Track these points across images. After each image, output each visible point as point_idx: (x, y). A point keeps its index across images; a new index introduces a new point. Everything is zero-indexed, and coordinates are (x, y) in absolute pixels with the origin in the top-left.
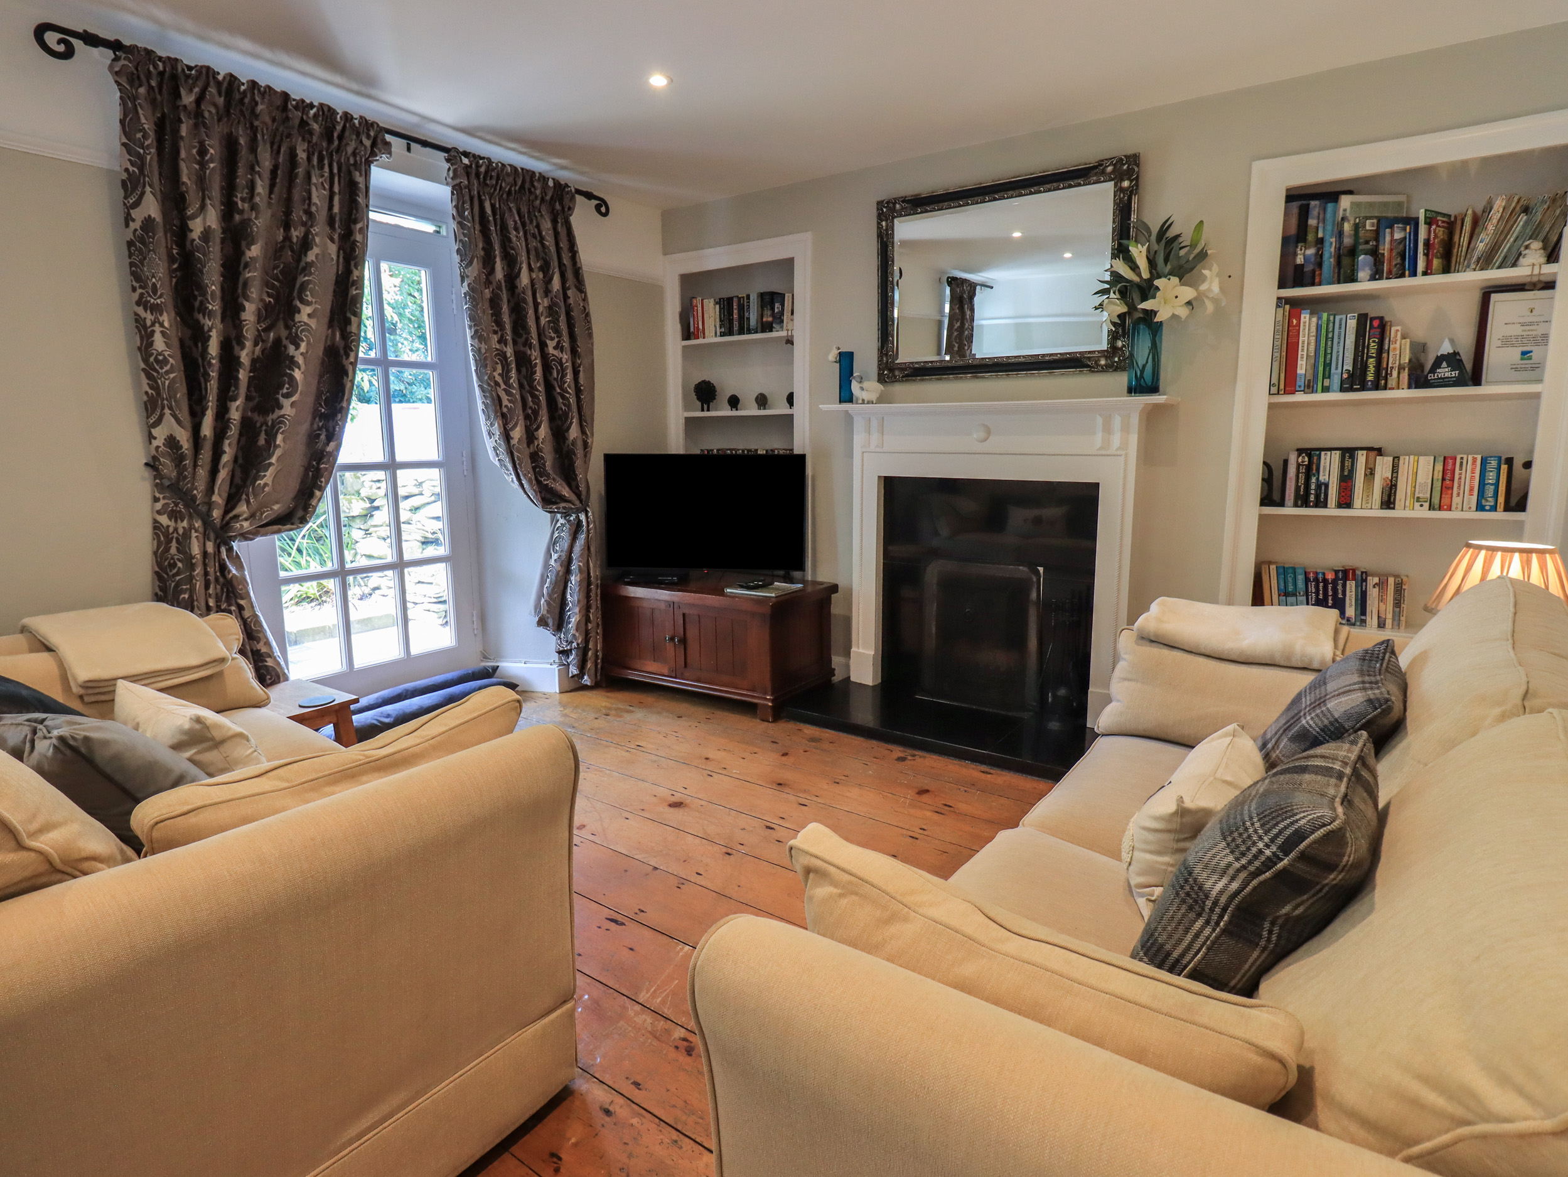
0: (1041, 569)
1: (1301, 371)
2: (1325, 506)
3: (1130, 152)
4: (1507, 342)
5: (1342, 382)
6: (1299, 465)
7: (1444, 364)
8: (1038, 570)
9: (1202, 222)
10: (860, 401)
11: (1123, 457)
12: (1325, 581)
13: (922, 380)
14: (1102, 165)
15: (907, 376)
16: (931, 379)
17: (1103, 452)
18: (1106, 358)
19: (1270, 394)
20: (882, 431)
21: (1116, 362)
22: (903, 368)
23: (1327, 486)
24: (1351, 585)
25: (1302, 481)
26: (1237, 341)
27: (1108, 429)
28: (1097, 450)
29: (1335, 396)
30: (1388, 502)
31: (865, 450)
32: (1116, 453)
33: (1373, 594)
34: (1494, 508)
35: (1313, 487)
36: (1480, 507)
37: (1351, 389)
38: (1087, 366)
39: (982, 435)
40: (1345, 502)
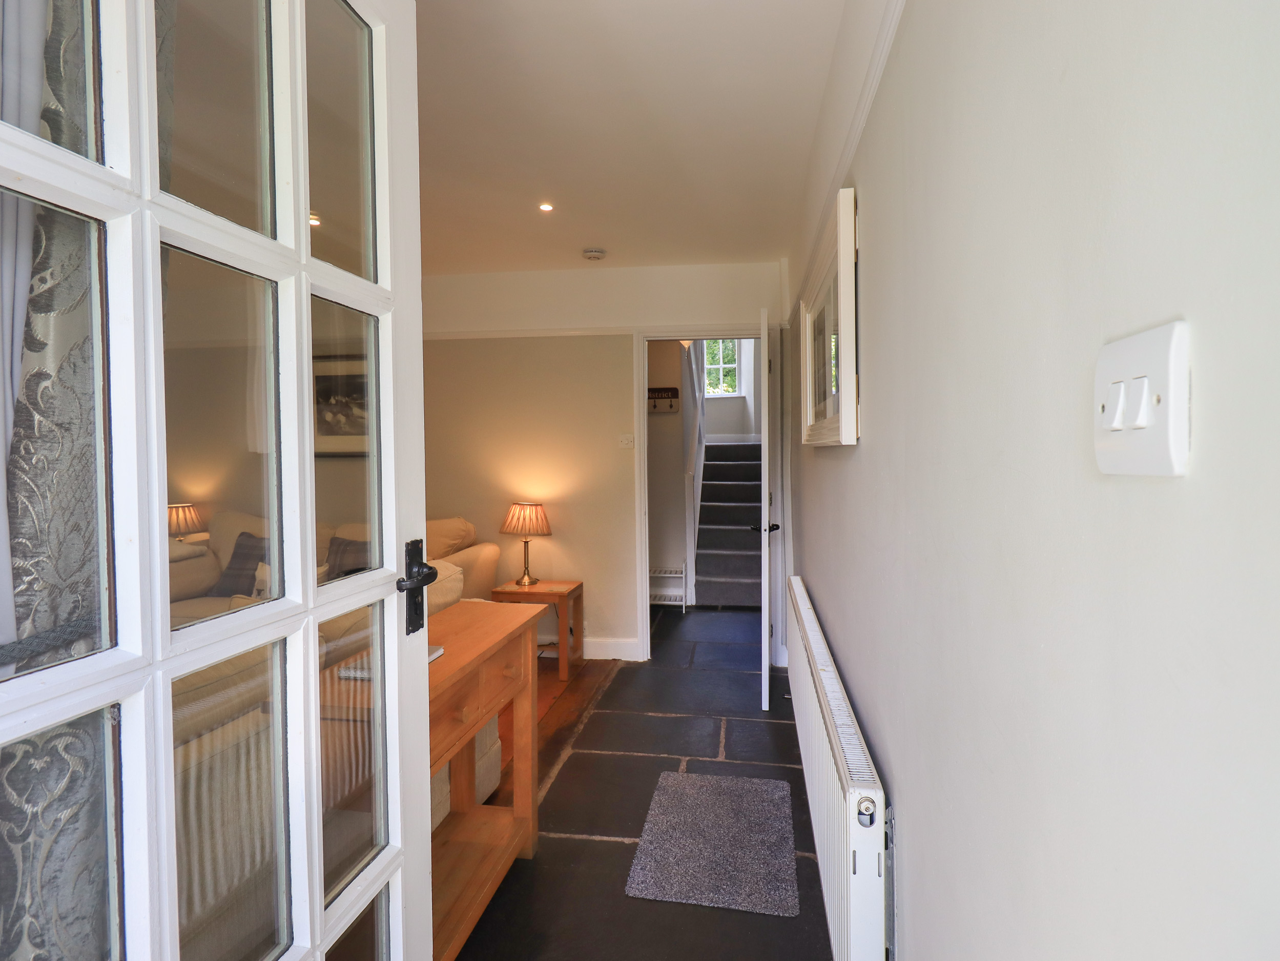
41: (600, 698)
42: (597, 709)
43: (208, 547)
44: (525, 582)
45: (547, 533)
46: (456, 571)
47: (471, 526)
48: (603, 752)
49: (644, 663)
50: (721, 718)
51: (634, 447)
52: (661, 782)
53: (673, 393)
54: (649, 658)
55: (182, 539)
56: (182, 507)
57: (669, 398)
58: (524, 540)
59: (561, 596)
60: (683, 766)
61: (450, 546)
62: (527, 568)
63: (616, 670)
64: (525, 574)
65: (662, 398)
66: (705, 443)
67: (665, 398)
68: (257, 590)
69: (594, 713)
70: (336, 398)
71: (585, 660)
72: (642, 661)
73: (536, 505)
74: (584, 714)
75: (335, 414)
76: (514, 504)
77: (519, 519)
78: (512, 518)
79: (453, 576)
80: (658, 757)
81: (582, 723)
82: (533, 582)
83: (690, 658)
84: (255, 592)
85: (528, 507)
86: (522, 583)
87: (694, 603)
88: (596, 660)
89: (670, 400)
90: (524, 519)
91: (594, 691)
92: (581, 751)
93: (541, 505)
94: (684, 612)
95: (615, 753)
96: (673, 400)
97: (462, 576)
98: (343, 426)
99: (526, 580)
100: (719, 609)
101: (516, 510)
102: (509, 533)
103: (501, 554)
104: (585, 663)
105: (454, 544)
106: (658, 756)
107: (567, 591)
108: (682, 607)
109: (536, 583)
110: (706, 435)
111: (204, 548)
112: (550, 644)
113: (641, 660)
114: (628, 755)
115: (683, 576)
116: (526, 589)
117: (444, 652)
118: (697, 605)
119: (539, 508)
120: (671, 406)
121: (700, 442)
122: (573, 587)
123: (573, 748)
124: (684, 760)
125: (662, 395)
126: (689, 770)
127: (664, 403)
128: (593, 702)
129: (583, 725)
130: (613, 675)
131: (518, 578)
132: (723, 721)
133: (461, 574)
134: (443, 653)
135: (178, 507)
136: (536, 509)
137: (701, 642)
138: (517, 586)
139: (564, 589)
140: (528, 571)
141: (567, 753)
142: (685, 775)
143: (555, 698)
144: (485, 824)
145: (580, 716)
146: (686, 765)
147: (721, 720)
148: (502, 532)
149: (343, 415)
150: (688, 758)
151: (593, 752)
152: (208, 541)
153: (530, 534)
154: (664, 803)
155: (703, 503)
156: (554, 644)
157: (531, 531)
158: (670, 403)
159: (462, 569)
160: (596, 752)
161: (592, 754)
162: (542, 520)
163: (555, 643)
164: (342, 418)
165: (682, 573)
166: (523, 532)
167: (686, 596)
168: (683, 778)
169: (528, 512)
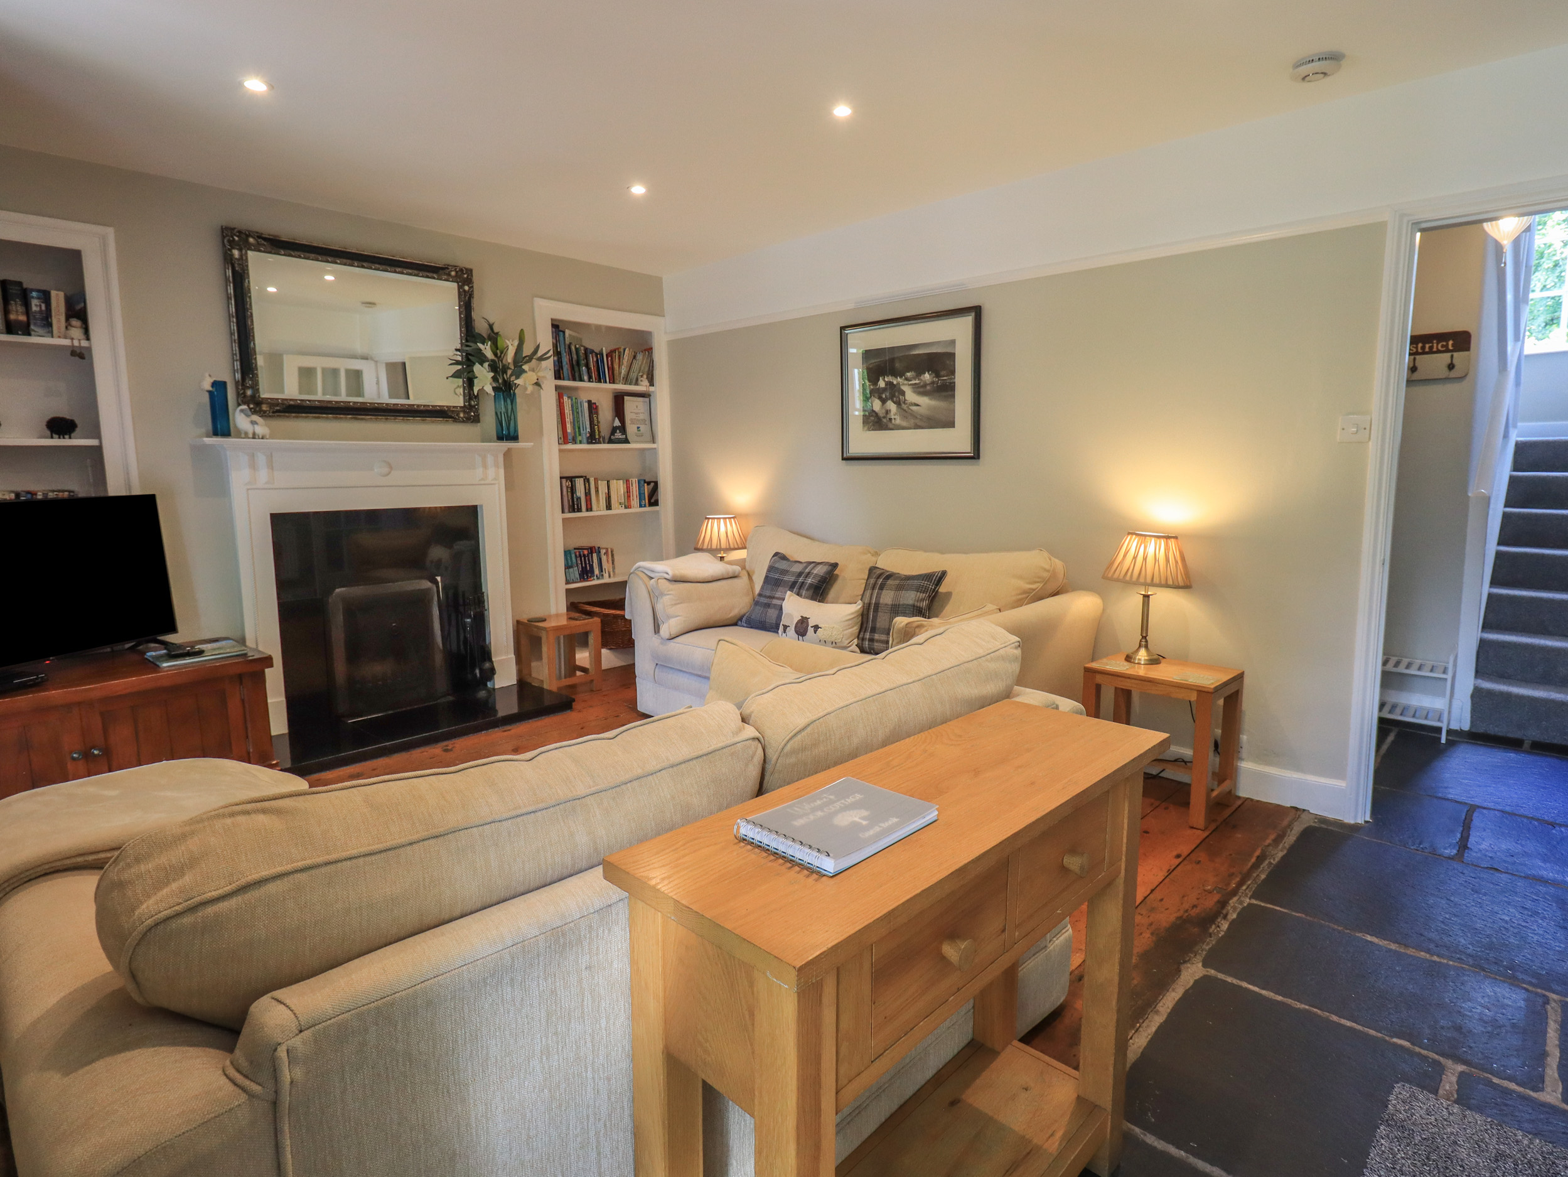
0: (439, 579)
1: (569, 430)
2: (581, 511)
3: (468, 266)
4: (632, 423)
5: (588, 438)
6: (567, 487)
7: (618, 431)
8: (436, 580)
9: (522, 330)
10: (251, 436)
11: (497, 485)
12: (584, 555)
13: (297, 417)
14: (448, 268)
15: (278, 411)
16: (306, 417)
17: (483, 482)
18: (464, 412)
19: (559, 444)
20: (271, 466)
21: (472, 416)
22: (273, 403)
23: (580, 498)
24: (595, 555)
25: (570, 497)
26: (540, 409)
27: (485, 466)
28: (480, 480)
29: (585, 446)
30: (609, 507)
31: (249, 487)
32: (492, 482)
33: (604, 558)
34: (645, 506)
35: (575, 500)
36: (641, 506)
37: (591, 443)
38: (451, 417)
39: (386, 470)
40: (589, 509)
41: (1263, 877)
42: (1256, 899)
43: (743, 568)
44: (1139, 659)
45: (1185, 585)
46: (1009, 643)
47: (1058, 564)
48: (1264, 992)
49: (1355, 828)
50: (1547, 993)
51: (1370, 439)
52: (1395, 1106)
53: (1461, 341)
54: (1368, 819)
55: (724, 555)
56: (724, 518)
57: (1447, 351)
58: (1143, 593)
59: (1202, 692)
60: (1449, 1082)
61: (1025, 592)
62: (1144, 637)
63: (1297, 829)
64: (1140, 646)
65: (1431, 352)
66: (1515, 437)
67: (1438, 352)
68: (783, 625)
69: (1249, 904)
70: (886, 379)
71: (1239, 798)
72: (1352, 822)
73: (1168, 538)
74: (1231, 902)
75: (884, 401)
76: (1129, 534)
77: (1135, 558)
78: (1125, 556)
79: (1002, 652)
80: (1386, 1041)
81: (1225, 917)
82: (1154, 661)
83: (1459, 836)
84: (781, 628)
85: (1153, 539)
86: (1135, 659)
87: (1466, 727)
88: (1258, 801)
89: (1449, 354)
90: (1145, 559)
91: (1253, 860)
92: (1221, 976)
93: (1176, 538)
94: (1443, 741)
95: (1289, 1001)
96: (1456, 354)
97: (1018, 652)
98: (893, 417)
99: (1142, 655)
100: (1526, 745)
101: (1131, 545)
102: (1118, 580)
103: (1104, 610)
104: (1239, 802)
105: (1030, 589)
106: (1387, 1038)
107: (1212, 684)
108: (1439, 730)
109: (1160, 663)
110: (1519, 424)
111: (737, 568)
112: (1176, 761)
113: (1350, 820)
114: (1315, 1014)
115: (1449, 676)
116: (1141, 671)
117: (938, 815)
118: (1474, 730)
119: (1172, 542)
120: (1451, 367)
121: (1506, 436)
122: (1225, 678)
123: (1205, 964)
124: (1453, 1071)
125: (1431, 348)
126: (1463, 1099)
127: (1435, 363)
128: (1249, 882)
129: (1228, 923)
130: (1291, 838)
131: (1129, 651)
132: (1553, 1004)
133: (1016, 648)
134: (936, 818)
135: (720, 518)
136: (1167, 545)
137: (1484, 808)
138: (1126, 663)
139: (1209, 679)
140: (1146, 641)
141: (1193, 972)
142: (1456, 1109)
143: (1178, 856)
144: (1026, 1090)
145: (1223, 904)
146: (1458, 1083)
147: (1547, 1001)
148: (1105, 577)
149: (894, 403)
150: (1461, 1068)
151: (1245, 985)
152: (744, 560)
153: (1153, 584)
154: (1403, 1165)
155: (1503, 548)
156: (1183, 761)
157: (1155, 580)
158: (1449, 362)
159: (1019, 639)
160: (1251, 987)
161: (1241, 987)
162: (1176, 562)
163: (1185, 760)
164: (891, 406)
165: (1445, 671)
166: (1142, 580)
167: (1450, 712)
168: (1449, 1114)
169: (1151, 551)
